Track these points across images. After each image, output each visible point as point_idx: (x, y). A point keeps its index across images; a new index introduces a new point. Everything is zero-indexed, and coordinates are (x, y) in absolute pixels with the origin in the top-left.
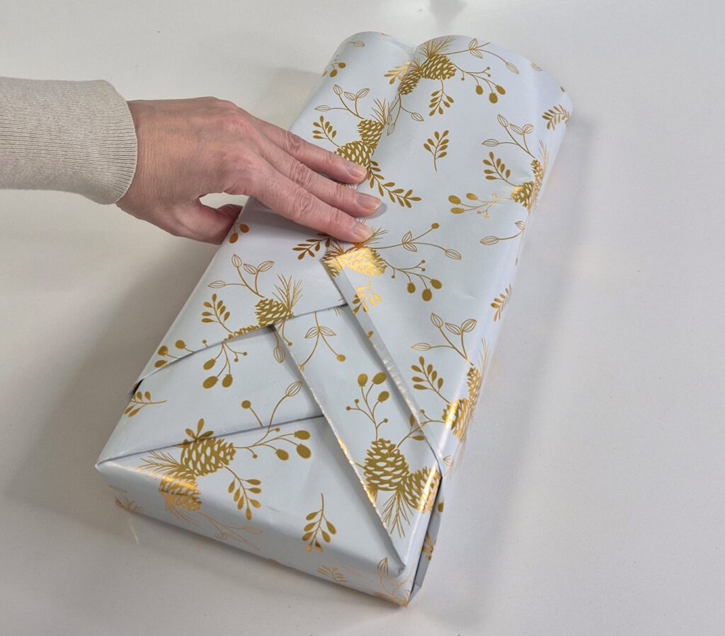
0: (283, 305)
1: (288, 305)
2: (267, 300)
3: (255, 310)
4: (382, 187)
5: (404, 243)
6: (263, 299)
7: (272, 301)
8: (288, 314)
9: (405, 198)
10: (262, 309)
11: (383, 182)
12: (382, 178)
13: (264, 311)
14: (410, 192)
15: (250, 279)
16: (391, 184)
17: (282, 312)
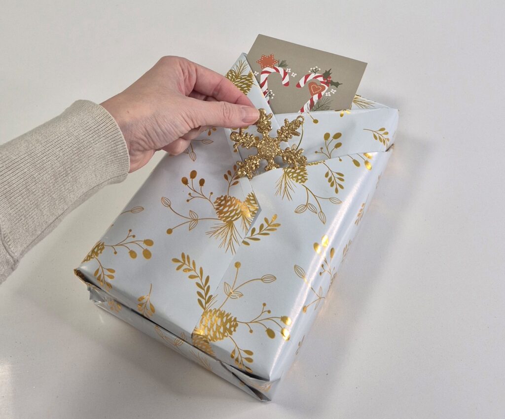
0: (289, 177)
1: (286, 176)
2: (300, 183)
3: (308, 177)
4: (199, 275)
5: (196, 220)
6: (302, 183)
7: (297, 181)
8: (286, 170)
9: (184, 263)
10: (303, 177)
11: (198, 280)
12: (198, 284)
13: (302, 175)
14: (178, 268)
15: (312, 200)
16: (191, 277)
17: (290, 172)
